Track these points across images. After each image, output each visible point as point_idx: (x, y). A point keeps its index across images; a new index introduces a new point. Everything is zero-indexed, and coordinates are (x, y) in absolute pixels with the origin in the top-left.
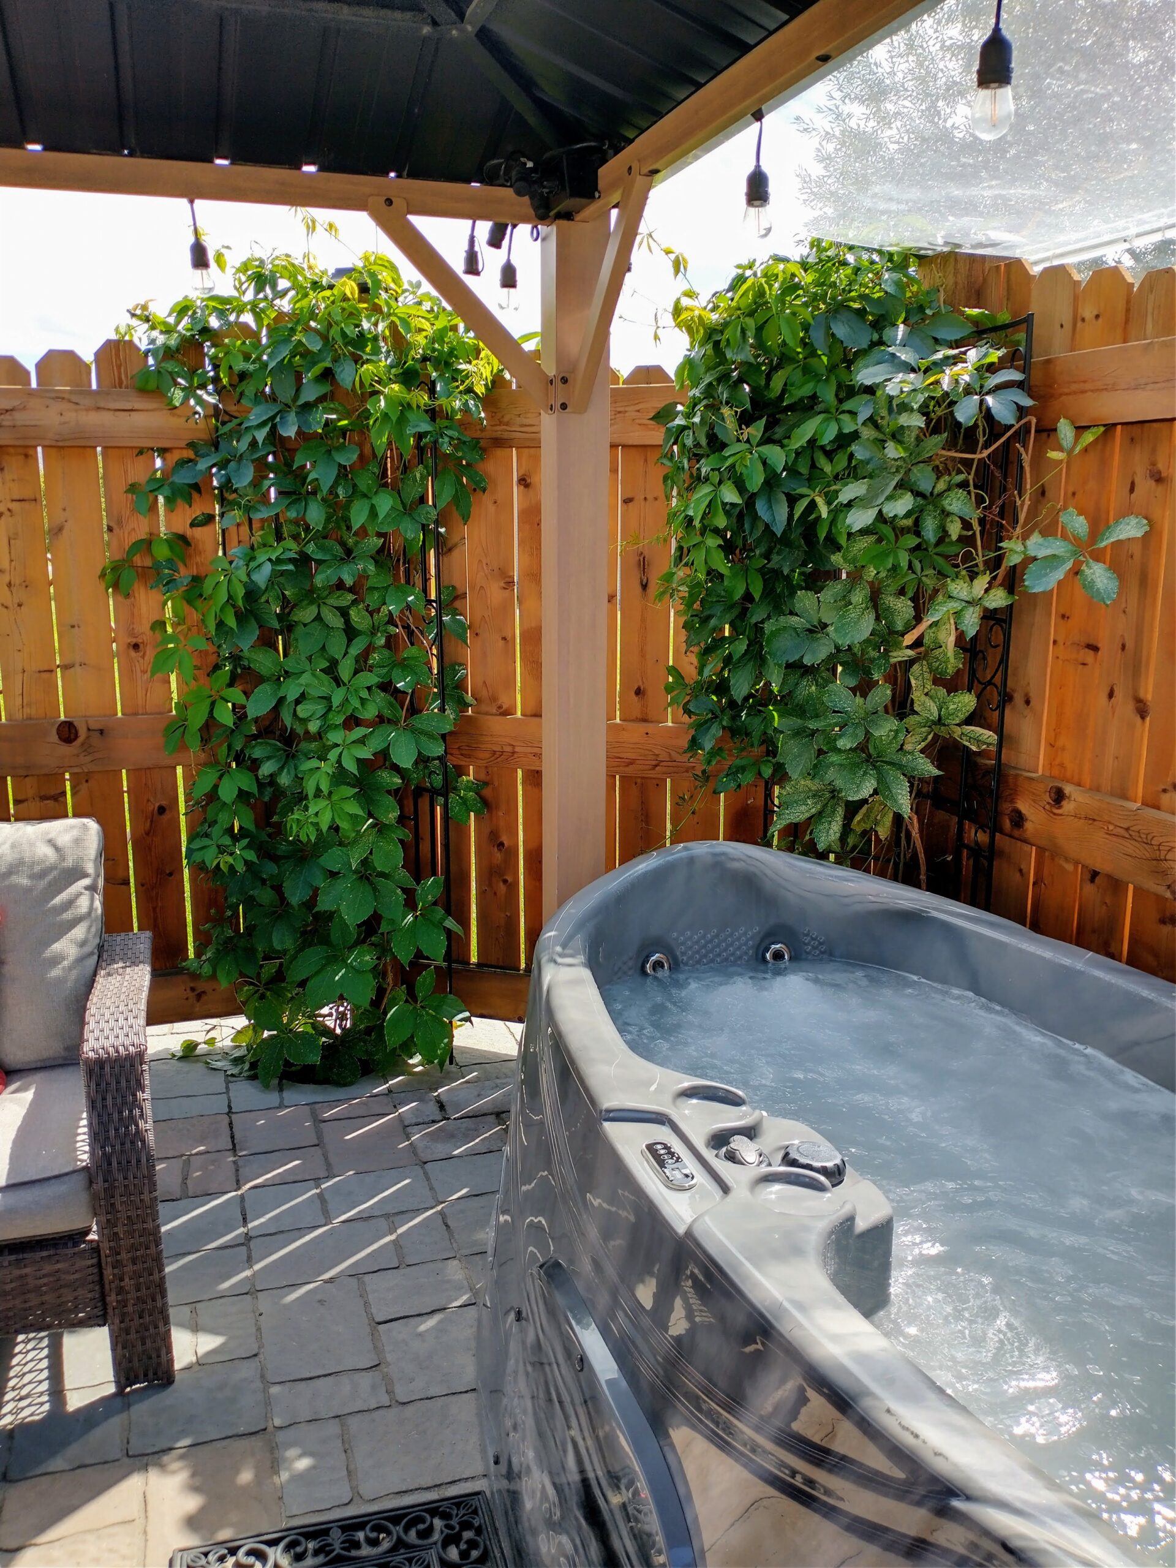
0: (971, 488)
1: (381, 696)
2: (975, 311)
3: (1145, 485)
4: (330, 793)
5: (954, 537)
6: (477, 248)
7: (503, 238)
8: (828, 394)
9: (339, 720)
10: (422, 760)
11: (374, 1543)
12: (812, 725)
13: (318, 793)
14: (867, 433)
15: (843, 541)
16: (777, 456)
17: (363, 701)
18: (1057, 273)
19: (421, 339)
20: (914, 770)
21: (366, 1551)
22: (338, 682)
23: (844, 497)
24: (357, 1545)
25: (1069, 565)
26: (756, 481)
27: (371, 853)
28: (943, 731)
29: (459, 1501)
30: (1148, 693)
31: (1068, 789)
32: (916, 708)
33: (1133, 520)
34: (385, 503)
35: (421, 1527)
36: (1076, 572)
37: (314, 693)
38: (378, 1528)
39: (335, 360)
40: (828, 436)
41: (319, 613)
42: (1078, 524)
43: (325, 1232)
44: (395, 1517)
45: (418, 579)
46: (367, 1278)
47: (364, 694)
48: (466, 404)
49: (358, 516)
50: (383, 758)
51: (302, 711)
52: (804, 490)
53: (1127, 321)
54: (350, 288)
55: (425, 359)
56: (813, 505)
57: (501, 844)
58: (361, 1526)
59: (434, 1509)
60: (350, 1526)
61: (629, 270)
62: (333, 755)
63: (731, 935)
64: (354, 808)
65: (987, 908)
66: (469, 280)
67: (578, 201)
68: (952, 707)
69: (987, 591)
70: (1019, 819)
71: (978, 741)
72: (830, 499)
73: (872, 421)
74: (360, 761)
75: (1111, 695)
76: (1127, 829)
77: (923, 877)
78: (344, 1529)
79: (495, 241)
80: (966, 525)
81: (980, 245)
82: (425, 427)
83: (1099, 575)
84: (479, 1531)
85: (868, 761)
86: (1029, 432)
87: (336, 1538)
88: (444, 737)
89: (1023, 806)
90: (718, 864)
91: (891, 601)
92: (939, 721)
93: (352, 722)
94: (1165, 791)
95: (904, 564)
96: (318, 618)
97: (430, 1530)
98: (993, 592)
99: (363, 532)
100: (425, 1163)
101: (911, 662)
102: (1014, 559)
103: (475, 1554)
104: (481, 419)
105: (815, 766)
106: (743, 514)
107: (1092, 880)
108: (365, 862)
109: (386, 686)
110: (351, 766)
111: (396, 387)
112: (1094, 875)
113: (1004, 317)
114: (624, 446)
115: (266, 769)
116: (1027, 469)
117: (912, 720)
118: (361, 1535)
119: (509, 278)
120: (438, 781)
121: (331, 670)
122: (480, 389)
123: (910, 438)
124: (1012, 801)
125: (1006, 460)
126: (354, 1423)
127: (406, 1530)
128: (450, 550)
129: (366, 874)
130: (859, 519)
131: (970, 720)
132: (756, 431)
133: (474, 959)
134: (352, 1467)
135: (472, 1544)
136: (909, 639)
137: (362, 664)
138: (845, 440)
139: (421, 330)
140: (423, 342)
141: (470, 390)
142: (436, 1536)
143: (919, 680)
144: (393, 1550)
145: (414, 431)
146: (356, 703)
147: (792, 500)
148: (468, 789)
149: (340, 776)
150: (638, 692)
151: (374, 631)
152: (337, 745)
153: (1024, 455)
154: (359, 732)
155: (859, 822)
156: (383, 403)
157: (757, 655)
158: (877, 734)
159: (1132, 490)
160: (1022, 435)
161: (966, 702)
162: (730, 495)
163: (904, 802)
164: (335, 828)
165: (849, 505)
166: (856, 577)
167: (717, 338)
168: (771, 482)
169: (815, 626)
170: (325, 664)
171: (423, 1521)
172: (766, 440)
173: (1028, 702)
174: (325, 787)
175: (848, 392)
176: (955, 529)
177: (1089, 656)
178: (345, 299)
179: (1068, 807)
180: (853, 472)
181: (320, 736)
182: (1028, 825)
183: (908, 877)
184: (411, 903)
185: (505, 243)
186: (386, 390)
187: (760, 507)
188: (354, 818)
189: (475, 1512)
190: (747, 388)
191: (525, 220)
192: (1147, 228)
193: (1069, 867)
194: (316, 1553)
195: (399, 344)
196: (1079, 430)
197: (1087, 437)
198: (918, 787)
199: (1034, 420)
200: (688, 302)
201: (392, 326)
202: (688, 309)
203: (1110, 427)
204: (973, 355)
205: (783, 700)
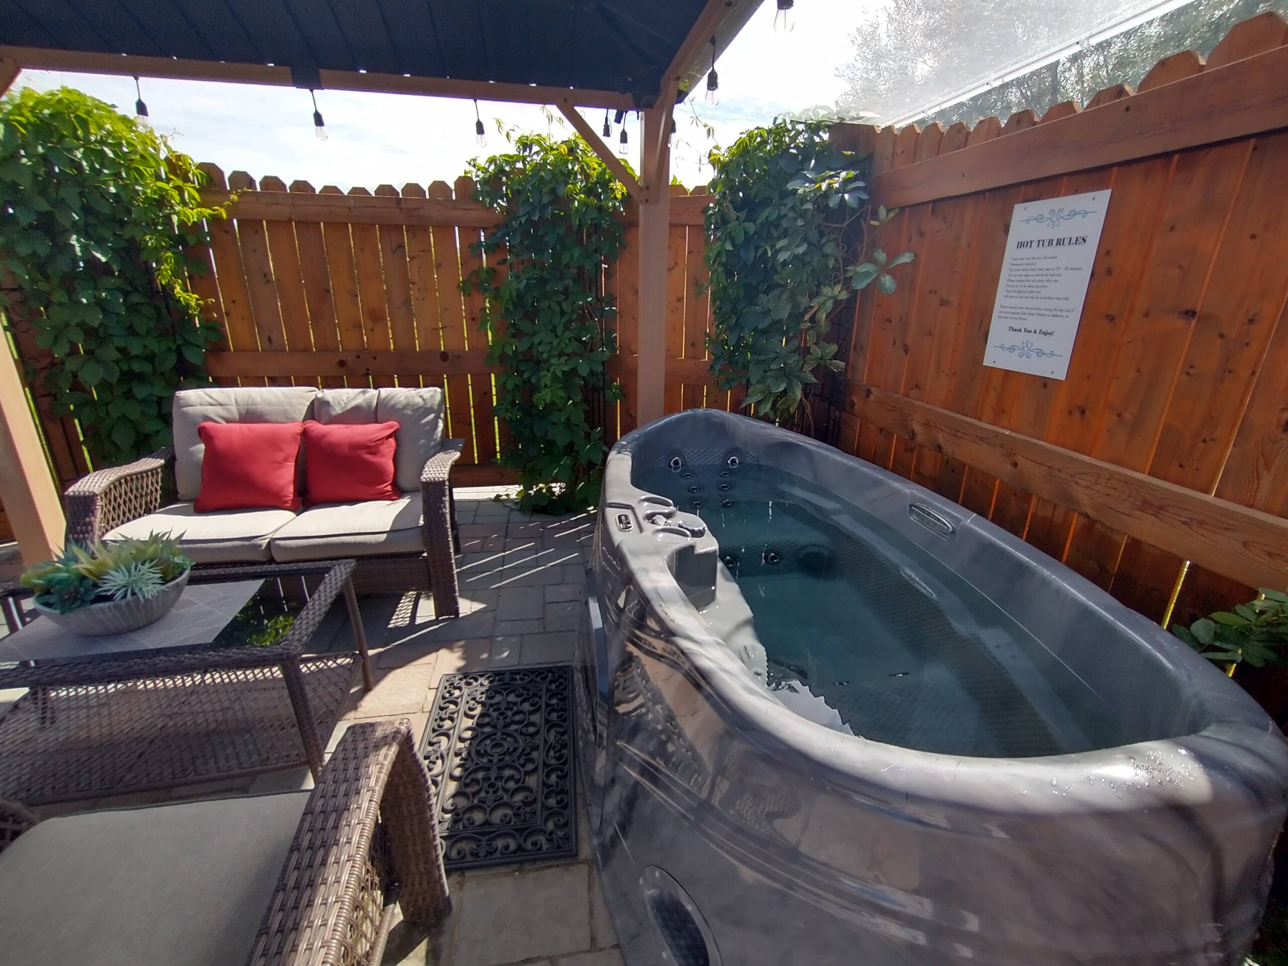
0: (840, 242)
1: (575, 344)
2: (848, 153)
3: (916, 237)
4: (551, 386)
5: (831, 267)
6: (609, 124)
7: (621, 118)
8: (776, 198)
9: (556, 353)
10: (592, 373)
11: (522, 679)
13: (546, 385)
14: (791, 214)
16: (751, 227)
17: (567, 345)
20: (805, 380)
21: (519, 682)
22: (557, 336)
23: (778, 247)
24: (516, 680)
25: (874, 276)
26: (740, 239)
27: (571, 416)
28: (823, 363)
29: (560, 668)
30: (909, 342)
31: (873, 389)
32: (811, 351)
33: (908, 255)
34: (577, 252)
35: (542, 676)
36: (877, 279)
37: (546, 341)
38: (525, 675)
39: (557, 183)
40: (774, 216)
41: (549, 304)
42: (881, 256)
44: (532, 671)
45: (594, 289)
46: (547, 587)
47: (568, 342)
48: (614, 204)
50: (573, 372)
51: (540, 349)
52: (763, 244)
55: (596, 183)
56: (766, 252)
58: (519, 673)
59: (549, 670)
60: (514, 673)
62: (552, 369)
63: (712, 451)
64: (563, 395)
66: (605, 140)
68: (827, 351)
69: (840, 291)
70: (852, 405)
71: (838, 367)
72: (772, 247)
73: (793, 208)
74: (564, 372)
75: (894, 344)
76: (894, 407)
77: (812, 433)
78: (512, 674)
79: (618, 120)
80: (837, 261)
82: (596, 215)
83: (888, 282)
84: (565, 679)
85: (784, 375)
86: (867, 213)
87: (507, 678)
88: (603, 363)
89: (855, 399)
92: (821, 359)
93: (561, 354)
94: (912, 389)
95: (805, 279)
96: (549, 307)
97: (546, 677)
98: (842, 292)
99: (567, 266)
101: (809, 329)
102: (850, 274)
103: (562, 687)
104: (622, 212)
105: (763, 377)
107: (881, 433)
108: (568, 418)
109: (578, 339)
110: (559, 374)
111: (582, 196)
112: (881, 430)
114: (689, 226)
115: (526, 375)
116: (865, 231)
117: (808, 357)
118: (518, 677)
119: (624, 138)
120: (601, 383)
121: (554, 330)
122: (619, 197)
123: (809, 215)
124: (850, 396)
125: (857, 227)
126: (527, 638)
127: (536, 676)
128: (611, 276)
129: (568, 423)
130: (784, 256)
131: (835, 357)
132: (743, 215)
134: (521, 653)
135: (561, 684)
136: (808, 317)
137: (567, 327)
138: (781, 217)
141: (615, 198)
142: (549, 679)
143: (811, 336)
144: (530, 682)
145: (591, 217)
146: (563, 345)
148: (616, 388)
149: (555, 378)
150: (693, 344)
151: (573, 312)
152: (554, 365)
153: (864, 225)
154: (564, 359)
155: (780, 404)
156: (576, 204)
157: (738, 327)
158: (789, 362)
159: (910, 240)
160: (863, 215)
161: (834, 348)
162: (729, 247)
163: (799, 394)
164: (553, 403)
165: (780, 250)
167: (726, 168)
168: (748, 238)
169: (765, 311)
170: (550, 328)
171: (543, 673)
172: (747, 219)
173: (862, 349)
174: (548, 384)
175: (784, 194)
176: (831, 263)
177: (887, 325)
179: (872, 397)
180: (785, 234)
181: (547, 360)
182: (856, 407)
184: (587, 438)
185: (622, 121)
186: (578, 197)
187: (742, 252)
188: (563, 399)
189: (566, 673)
190: (741, 194)
191: (632, 109)
192: (933, 104)
193: (872, 427)
194: (499, 681)
195: (587, 176)
196: (889, 211)
197: (892, 214)
198: (807, 389)
199: (870, 207)
200: (715, 151)
201: (582, 168)
202: (714, 155)
203: (903, 209)
204: (843, 174)
205: (752, 348)
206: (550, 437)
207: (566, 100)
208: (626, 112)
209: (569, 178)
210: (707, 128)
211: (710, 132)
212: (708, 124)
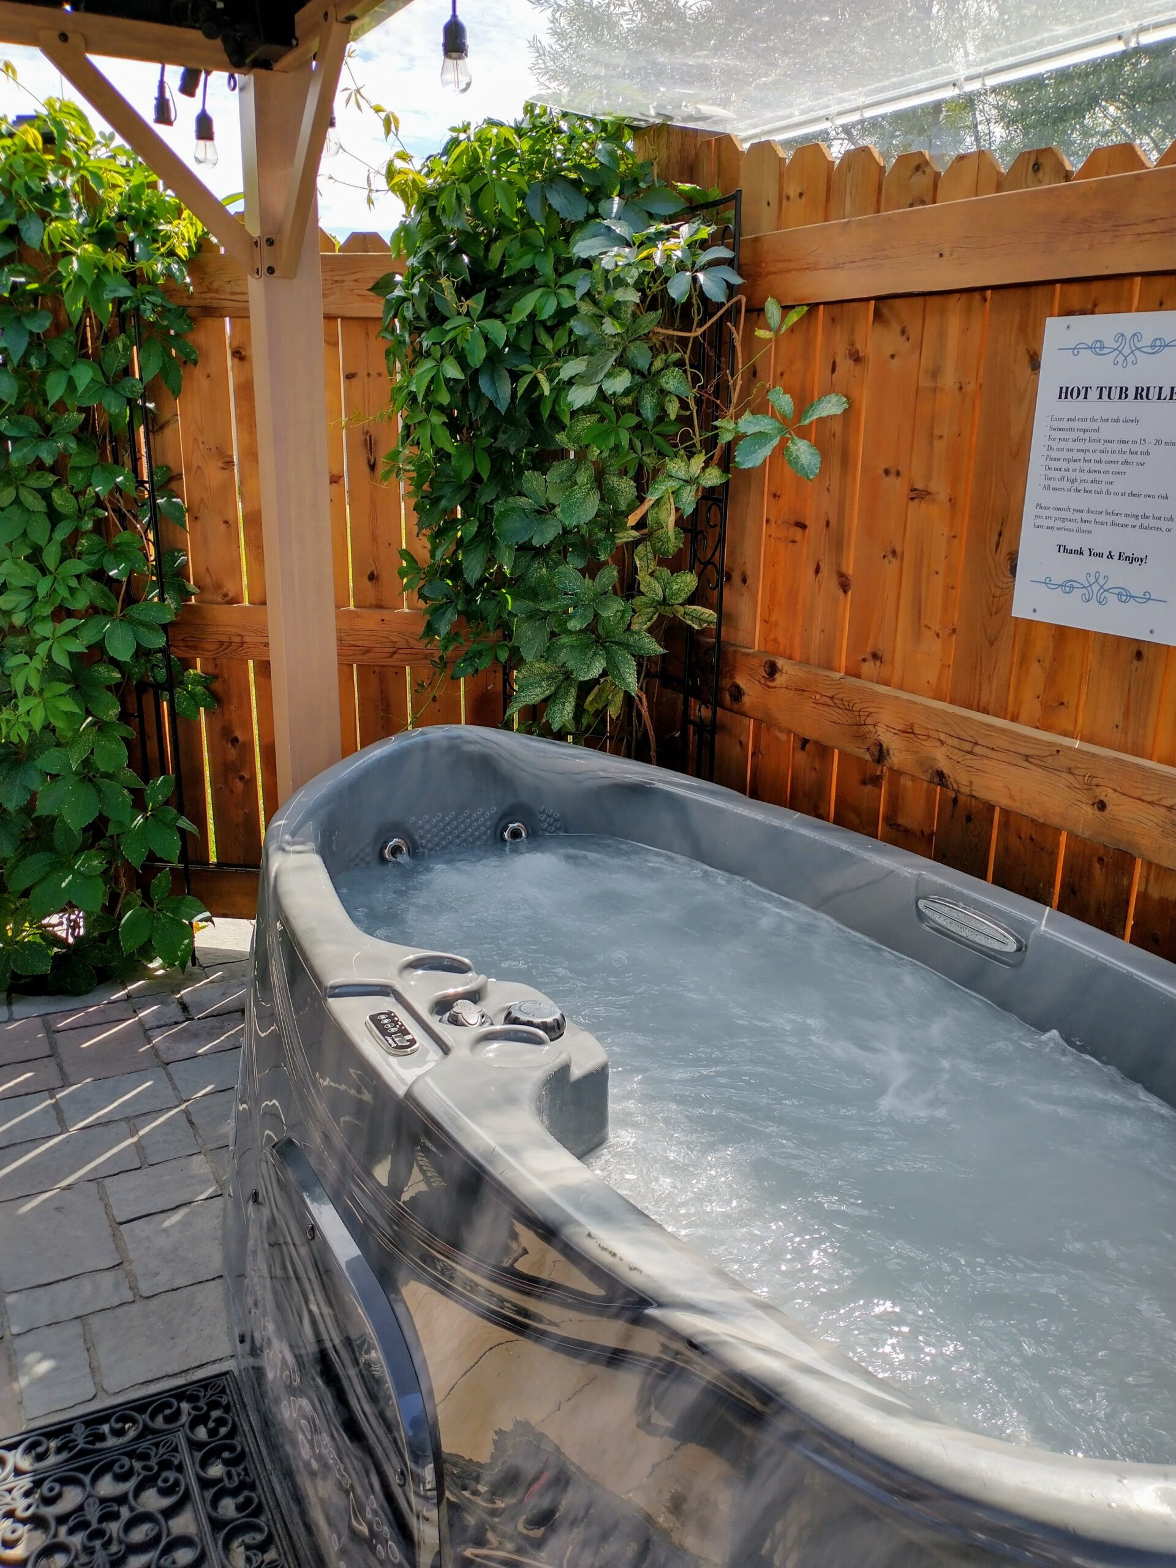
0: (688, 367)
1: (92, 585)
2: (687, 187)
3: (845, 365)
4: (42, 691)
5: (673, 417)
6: (168, 95)
7: (196, 85)
8: (546, 267)
9: (47, 611)
10: (141, 652)
11: (119, 1433)
12: (545, 607)
13: (28, 691)
14: (586, 308)
15: (566, 420)
16: (499, 331)
17: (72, 590)
18: (763, 149)
19: (115, 196)
20: (640, 649)
21: (111, 1442)
22: (44, 571)
23: (566, 373)
24: (102, 1437)
25: (776, 442)
26: (478, 356)
27: (92, 753)
28: (667, 611)
29: (206, 1383)
30: (850, 569)
31: (781, 662)
32: (642, 589)
33: (834, 398)
34: (84, 375)
35: (168, 1412)
36: (782, 448)
37: (14, 582)
38: (124, 1419)
39: (20, 216)
40: (549, 310)
41: (17, 496)
42: (784, 402)
43: (61, 1141)
44: (141, 1406)
45: (127, 459)
46: (107, 1181)
47: (74, 583)
48: (168, 268)
49: (55, 389)
50: (98, 652)
51: (5, 602)
52: (526, 367)
53: (828, 199)
54: (32, 136)
55: (121, 218)
56: (535, 383)
57: (235, 740)
58: (105, 1419)
59: (180, 1394)
60: (93, 1421)
61: (332, 124)
62: (42, 650)
63: (470, 816)
64: (69, 706)
65: (710, 779)
66: (160, 130)
67: (275, 48)
68: (675, 587)
69: (703, 469)
70: (737, 693)
71: (700, 620)
72: (552, 374)
73: (589, 295)
74: (72, 656)
75: (817, 571)
76: (832, 698)
77: (653, 754)
78: (87, 1424)
79: (188, 87)
80: (684, 405)
81: (690, 118)
82: (124, 292)
83: (803, 451)
84: (227, 1409)
85: (597, 642)
86: (739, 312)
87: (80, 1434)
88: (165, 627)
89: (741, 681)
90: (453, 748)
91: (614, 481)
92: (664, 602)
93: (61, 613)
94: (864, 660)
95: (625, 443)
96: (17, 501)
97: (178, 1413)
98: (708, 470)
99: (60, 407)
100: (168, 1064)
101: (636, 543)
102: (726, 438)
103: (223, 1431)
104: (187, 285)
105: (548, 648)
106: (467, 390)
107: (803, 748)
108: (86, 763)
109: (99, 575)
110: (63, 661)
111: (89, 247)
112: (805, 742)
113: (715, 194)
114: (343, 318)
116: (739, 349)
117: (638, 601)
118: (106, 1428)
119: (204, 128)
120: (162, 674)
121: (35, 557)
122: (182, 252)
123: (627, 314)
124: (732, 677)
125: (719, 338)
126: (95, 1322)
127: (153, 1417)
128: (162, 427)
129: (88, 774)
130: (581, 396)
131: (692, 600)
132: (476, 303)
133: (213, 859)
134: (94, 1364)
135: (221, 1422)
136: (633, 520)
137: (68, 550)
138: (564, 315)
139: (114, 186)
140: (118, 199)
141: (171, 253)
142: (184, 1419)
143: (643, 559)
144: (140, 1437)
145: (111, 296)
146: (64, 593)
147: (515, 377)
148: (196, 681)
149: (52, 671)
150: (372, 577)
151: (81, 513)
152: (46, 639)
153: (735, 334)
154: (70, 624)
155: (591, 703)
156: (75, 265)
157: (486, 538)
158: (605, 614)
159: (833, 370)
160: (732, 314)
161: (688, 581)
162: (452, 371)
163: (631, 681)
164: (48, 728)
165: (570, 382)
166: (581, 456)
167: (433, 204)
168: (494, 358)
169: (542, 507)
170: (28, 551)
171: (170, 1406)
172: (488, 314)
173: (744, 581)
174: (35, 684)
175: (566, 265)
176: (673, 409)
177: (798, 533)
178: (28, 149)
179: (780, 679)
180: (574, 348)
181: (25, 630)
182: (746, 699)
183: (640, 754)
184: (139, 803)
185: (199, 91)
186: (79, 251)
187: (484, 384)
188: (69, 715)
189: (223, 1391)
190: (466, 259)
191: (221, 67)
192: (846, 106)
193: (783, 737)
194: (59, 1450)
195: (92, 201)
196: (786, 309)
197: (794, 317)
198: (645, 666)
199: (744, 300)
200: (399, 164)
201: (83, 181)
202: (400, 172)
203: (813, 307)
204: (685, 230)
205: (515, 583)
206: (43, 808)
207: (64, 37)
208: (208, 73)
209: (50, 205)
210: (383, 115)
211: (389, 124)
212: (384, 107)
